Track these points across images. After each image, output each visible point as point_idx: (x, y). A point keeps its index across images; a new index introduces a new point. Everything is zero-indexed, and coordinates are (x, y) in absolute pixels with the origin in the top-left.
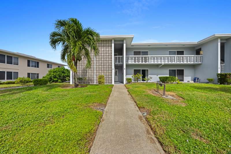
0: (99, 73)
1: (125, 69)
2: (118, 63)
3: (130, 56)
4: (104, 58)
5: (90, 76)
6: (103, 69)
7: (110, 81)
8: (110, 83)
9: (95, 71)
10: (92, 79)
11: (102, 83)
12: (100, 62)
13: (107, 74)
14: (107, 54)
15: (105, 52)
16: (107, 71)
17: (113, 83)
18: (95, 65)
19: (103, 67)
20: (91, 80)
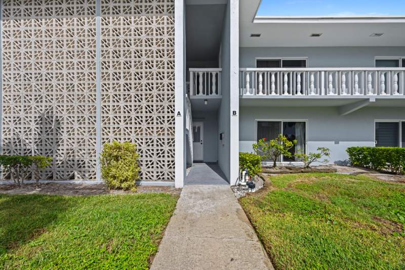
0: (117, 130)
1: (234, 113)
2: (205, 97)
3: (248, 69)
4: (139, 65)
5: (75, 146)
6: (133, 115)
7: (166, 169)
8: (166, 176)
9: (99, 125)
10: (87, 159)
11: (122, 182)
12: (122, 82)
13: (155, 137)
14: (154, 48)
15: (144, 37)
16: (155, 126)
17: (179, 182)
18: (99, 97)
19: (133, 104)
20: (81, 165)
